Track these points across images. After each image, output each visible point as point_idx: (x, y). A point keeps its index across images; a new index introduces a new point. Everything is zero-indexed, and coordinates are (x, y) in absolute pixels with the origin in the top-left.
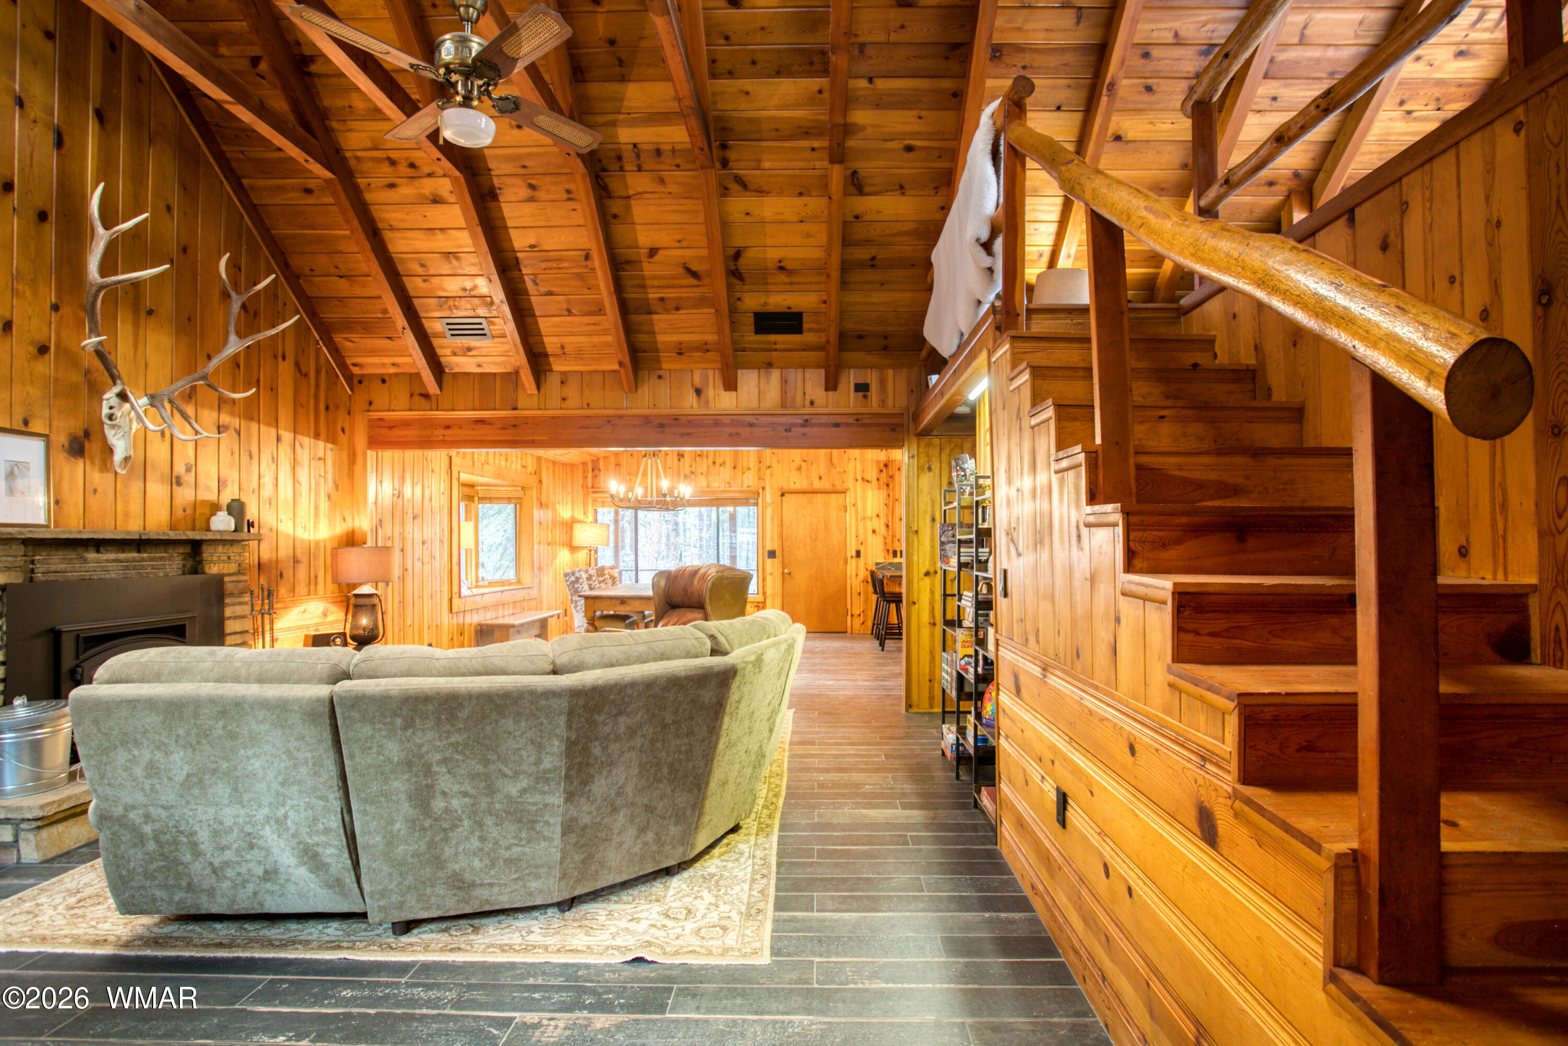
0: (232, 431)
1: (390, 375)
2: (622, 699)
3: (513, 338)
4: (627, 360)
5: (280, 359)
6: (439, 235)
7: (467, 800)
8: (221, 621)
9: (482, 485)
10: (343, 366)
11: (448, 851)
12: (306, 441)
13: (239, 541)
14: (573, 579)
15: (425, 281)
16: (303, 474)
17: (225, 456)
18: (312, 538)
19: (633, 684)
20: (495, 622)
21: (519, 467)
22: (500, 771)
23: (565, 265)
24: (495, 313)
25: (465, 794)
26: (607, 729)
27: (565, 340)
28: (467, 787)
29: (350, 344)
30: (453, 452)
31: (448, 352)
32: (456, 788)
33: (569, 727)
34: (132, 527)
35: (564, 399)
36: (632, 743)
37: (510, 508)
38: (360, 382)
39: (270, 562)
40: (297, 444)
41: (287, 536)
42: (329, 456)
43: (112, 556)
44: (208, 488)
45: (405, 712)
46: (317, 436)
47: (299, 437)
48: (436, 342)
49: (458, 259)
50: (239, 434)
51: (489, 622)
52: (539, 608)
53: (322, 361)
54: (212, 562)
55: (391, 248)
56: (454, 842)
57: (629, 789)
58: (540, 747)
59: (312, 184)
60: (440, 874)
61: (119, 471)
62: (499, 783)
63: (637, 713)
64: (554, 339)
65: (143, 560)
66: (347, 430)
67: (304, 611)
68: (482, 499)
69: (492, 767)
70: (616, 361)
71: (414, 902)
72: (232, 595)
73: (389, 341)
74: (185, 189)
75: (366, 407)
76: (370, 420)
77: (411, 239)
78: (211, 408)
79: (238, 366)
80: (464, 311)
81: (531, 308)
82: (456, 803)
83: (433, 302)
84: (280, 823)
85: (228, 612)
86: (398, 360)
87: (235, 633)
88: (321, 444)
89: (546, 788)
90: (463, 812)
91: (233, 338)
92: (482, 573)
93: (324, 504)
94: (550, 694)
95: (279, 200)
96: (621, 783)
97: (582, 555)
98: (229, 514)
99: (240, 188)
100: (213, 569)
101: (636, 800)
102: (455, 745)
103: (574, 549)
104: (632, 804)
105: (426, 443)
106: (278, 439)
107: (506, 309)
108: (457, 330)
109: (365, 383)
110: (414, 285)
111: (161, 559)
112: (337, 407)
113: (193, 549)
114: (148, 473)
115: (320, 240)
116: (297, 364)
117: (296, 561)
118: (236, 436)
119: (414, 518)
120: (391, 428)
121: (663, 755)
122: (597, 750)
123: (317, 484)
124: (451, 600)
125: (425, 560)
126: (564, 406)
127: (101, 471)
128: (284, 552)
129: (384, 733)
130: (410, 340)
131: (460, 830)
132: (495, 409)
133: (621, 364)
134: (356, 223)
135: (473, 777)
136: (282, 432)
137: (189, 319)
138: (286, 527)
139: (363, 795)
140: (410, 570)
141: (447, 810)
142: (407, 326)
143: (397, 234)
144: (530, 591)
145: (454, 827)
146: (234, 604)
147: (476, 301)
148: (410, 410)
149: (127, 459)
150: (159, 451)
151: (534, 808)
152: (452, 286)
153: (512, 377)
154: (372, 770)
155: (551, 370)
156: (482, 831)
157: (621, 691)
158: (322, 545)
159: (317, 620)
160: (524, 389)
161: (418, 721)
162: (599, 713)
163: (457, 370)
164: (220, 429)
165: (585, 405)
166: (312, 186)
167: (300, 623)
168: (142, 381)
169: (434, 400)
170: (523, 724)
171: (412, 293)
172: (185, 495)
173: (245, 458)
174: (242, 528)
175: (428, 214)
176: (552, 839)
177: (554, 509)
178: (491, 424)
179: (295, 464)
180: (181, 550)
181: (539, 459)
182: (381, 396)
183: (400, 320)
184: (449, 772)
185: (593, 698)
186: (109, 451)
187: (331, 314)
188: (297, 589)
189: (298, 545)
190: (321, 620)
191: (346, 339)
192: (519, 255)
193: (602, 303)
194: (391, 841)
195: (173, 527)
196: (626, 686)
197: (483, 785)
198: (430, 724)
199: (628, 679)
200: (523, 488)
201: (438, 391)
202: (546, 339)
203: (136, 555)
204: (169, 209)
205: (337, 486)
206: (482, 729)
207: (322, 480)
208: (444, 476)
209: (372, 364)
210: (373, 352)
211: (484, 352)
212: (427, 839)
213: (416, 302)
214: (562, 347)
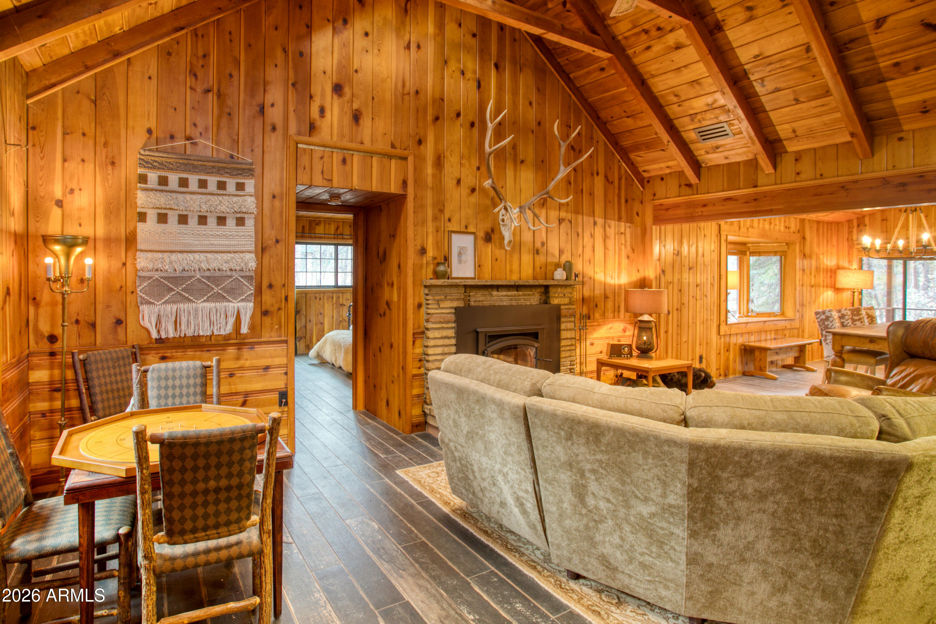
0: (567, 221)
1: (666, 174)
2: (749, 463)
3: (748, 132)
4: (859, 130)
5: (595, 175)
6: (685, 71)
7: (610, 505)
8: (559, 331)
9: (752, 243)
10: (637, 173)
11: (598, 538)
12: (612, 223)
13: (570, 286)
14: (823, 317)
15: (679, 106)
16: (611, 243)
17: (563, 237)
18: (616, 282)
19: (762, 451)
20: (757, 344)
21: (782, 228)
22: (633, 492)
23: (788, 62)
24: (732, 117)
25: (608, 501)
26: (732, 486)
27: (795, 125)
28: (610, 496)
29: (640, 158)
30: (722, 222)
31: (703, 152)
32: (602, 493)
33: (691, 474)
34: (514, 279)
35: (798, 174)
36: (761, 505)
37: (776, 259)
38: (648, 182)
39: (590, 297)
40: (607, 225)
41: (600, 282)
42: (628, 231)
43: (505, 293)
44: (553, 255)
45: (566, 428)
46: (620, 219)
47: (609, 221)
48: (692, 147)
49: (699, 84)
50: (571, 222)
51: (752, 344)
52: (801, 335)
53: (623, 171)
54: (554, 297)
55: (655, 90)
56: (602, 532)
57: (761, 546)
58: (665, 484)
59: (604, 64)
60: (593, 551)
61: (507, 248)
62: (633, 501)
63: (768, 479)
64: (786, 126)
65: (519, 295)
66: (640, 214)
67: (611, 328)
68: (753, 253)
69: (628, 488)
70: (847, 133)
71: (577, 562)
72: (566, 316)
73: (662, 152)
74: (539, 90)
75: (652, 197)
76: (655, 206)
77: (667, 79)
78: (555, 210)
79: (570, 183)
80: (709, 120)
81: (763, 106)
82: (602, 505)
83: (687, 119)
84: (505, 475)
85: (563, 326)
86: (670, 164)
87: (567, 339)
88: (623, 224)
89: (672, 520)
90: (608, 513)
91: (562, 168)
92: (751, 306)
93: (625, 261)
94: (672, 442)
95: (588, 81)
96: (750, 539)
97: (847, 295)
98: (564, 270)
99: (569, 81)
100: (555, 301)
101: (769, 559)
102: (600, 462)
103: (838, 290)
104: (764, 561)
105: (690, 218)
106: (595, 223)
107: (740, 112)
108: (705, 135)
109: (651, 182)
110: (673, 110)
111: (529, 295)
112: (634, 200)
113: (545, 290)
114: (522, 248)
115: (613, 97)
116: (606, 177)
117: (606, 297)
118: (569, 224)
119: (690, 269)
120: (667, 210)
121: (803, 527)
122: (721, 502)
123: (620, 249)
124: (719, 325)
125: (698, 297)
126: (798, 179)
127: (499, 249)
128: (598, 292)
129: (554, 439)
130: (673, 149)
131: (606, 525)
132: (740, 189)
133: (852, 135)
134: (629, 80)
135: (614, 490)
136: (597, 219)
137: (542, 161)
138: (600, 277)
139: (545, 477)
140: (686, 304)
141: (596, 508)
142: (670, 139)
143: (656, 79)
144: (792, 322)
145: (601, 521)
146: (567, 322)
147: (717, 111)
148: (679, 196)
149: (510, 242)
150: (527, 237)
151: (662, 532)
152: (699, 104)
153: (753, 164)
154: (548, 462)
155: (786, 152)
156: (622, 533)
157: (746, 455)
158: (623, 287)
159: (618, 334)
160: (762, 170)
161: (574, 436)
162: (723, 469)
163: (710, 164)
164: (561, 221)
165: (818, 176)
166: (604, 66)
167: (608, 335)
168: (518, 199)
169: (695, 188)
170: (650, 461)
171: (672, 117)
172: (541, 259)
173: (574, 236)
174: (571, 277)
175: (674, 59)
176: (678, 563)
177: (818, 258)
178: (737, 200)
179: (605, 237)
180: (539, 290)
181: (803, 221)
182: (660, 188)
183: (665, 137)
184: (596, 480)
185: (715, 456)
186: (502, 238)
187: (626, 143)
188: (606, 315)
189: (607, 287)
190: (622, 334)
191: (637, 156)
192: (746, 67)
193: (827, 85)
194: (562, 516)
195: (534, 278)
196: (752, 452)
197: (621, 498)
198: (582, 441)
199: (754, 445)
200: (787, 244)
201: (697, 181)
202: (778, 128)
203: (516, 293)
204: (531, 103)
205: (633, 250)
206: (619, 456)
207: (623, 247)
208: (714, 238)
209: (654, 169)
210: (653, 161)
211: (728, 147)
212: (584, 522)
213: (676, 122)
214: (794, 131)
